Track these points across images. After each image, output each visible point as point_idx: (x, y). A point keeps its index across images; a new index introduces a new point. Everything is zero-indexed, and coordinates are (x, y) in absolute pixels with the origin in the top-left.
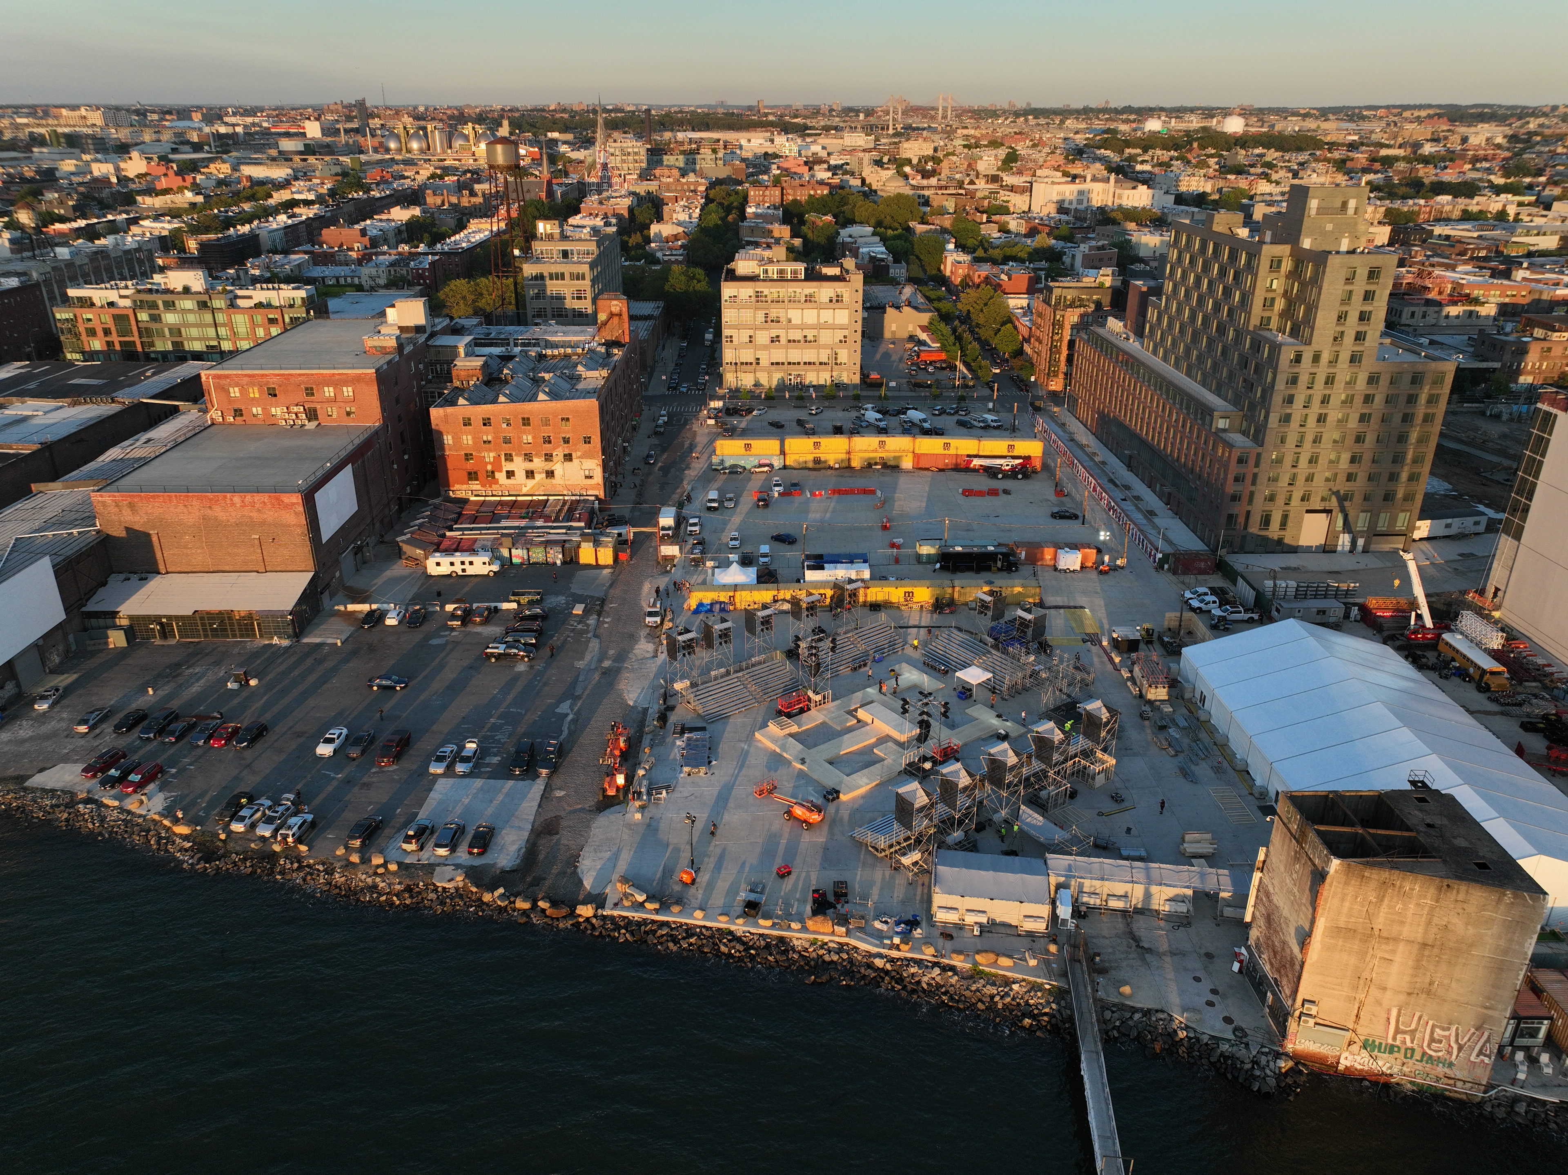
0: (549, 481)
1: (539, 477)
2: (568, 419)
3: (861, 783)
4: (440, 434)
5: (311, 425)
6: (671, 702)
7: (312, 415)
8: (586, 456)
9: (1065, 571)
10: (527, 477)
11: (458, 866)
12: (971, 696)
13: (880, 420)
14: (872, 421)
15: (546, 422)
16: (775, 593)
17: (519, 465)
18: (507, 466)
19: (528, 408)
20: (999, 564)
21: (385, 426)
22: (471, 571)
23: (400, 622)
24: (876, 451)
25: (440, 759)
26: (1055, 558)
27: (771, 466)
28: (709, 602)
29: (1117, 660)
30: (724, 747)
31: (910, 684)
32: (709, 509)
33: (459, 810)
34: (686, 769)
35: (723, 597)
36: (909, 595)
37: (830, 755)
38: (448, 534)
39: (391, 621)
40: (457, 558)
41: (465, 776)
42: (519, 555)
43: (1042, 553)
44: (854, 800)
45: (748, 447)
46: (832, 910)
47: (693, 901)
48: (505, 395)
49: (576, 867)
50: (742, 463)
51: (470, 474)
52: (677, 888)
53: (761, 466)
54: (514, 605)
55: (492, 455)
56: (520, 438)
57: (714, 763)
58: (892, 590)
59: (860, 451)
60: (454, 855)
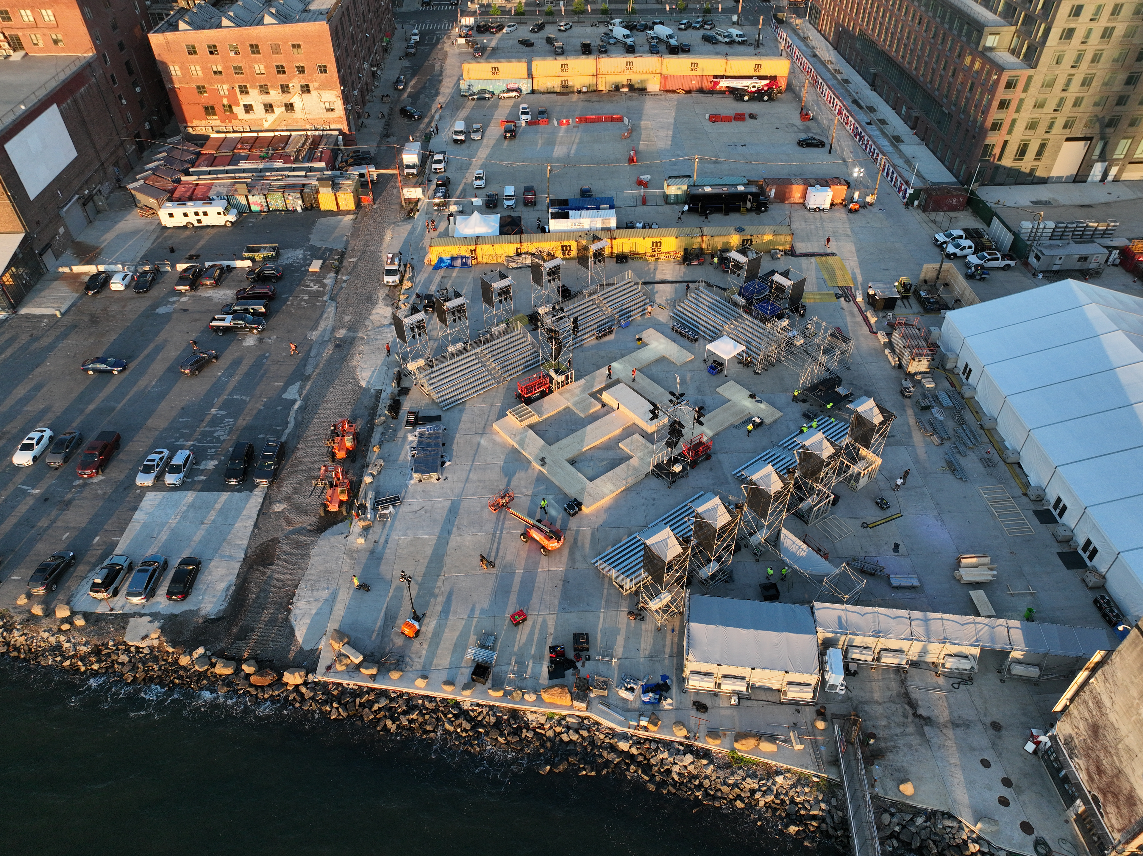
0: (289, 114)
1: (279, 110)
2: (299, 46)
3: (606, 490)
4: (165, 65)
5: (17, 56)
6: (405, 385)
7: (16, 44)
8: (324, 86)
9: (814, 210)
10: (267, 111)
11: (155, 616)
12: (722, 370)
13: (628, 37)
14: (620, 37)
15: (276, 49)
16: (518, 246)
17: (255, 98)
18: (244, 100)
19: (254, 32)
20: (749, 205)
21: (100, 57)
22: (206, 221)
23: (127, 287)
24: (622, 73)
25: (148, 469)
26: (804, 196)
27: (518, 90)
28: (449, 257)
29: (873, 320)
30: (459, 443)
31: (658, 356)
32: (456, 141)
33: (164, 536)
34: (416, 476)
35: (464, 251)
36: (657, 245)
37: (570, 454)
38: (184, 179)
39: (117, 285)
40: (191, 208)
41: (174, 488)
42: (257, 203)
43: (790, 192)
44: (597, 512)
45: (495, 70)
46: (571, 671)
47: (416, 660)
48: (229, 18)
49: (289, 611)
50: (490, 88)
51: (206, 108)
52: (399, 641)
53: (509, 91)
54: (248, 263)
55: (226, 87)
56: (252, 68)
57: (447, 464)
58: (639, 240)
59: (608, 74)
60: (153, 600)
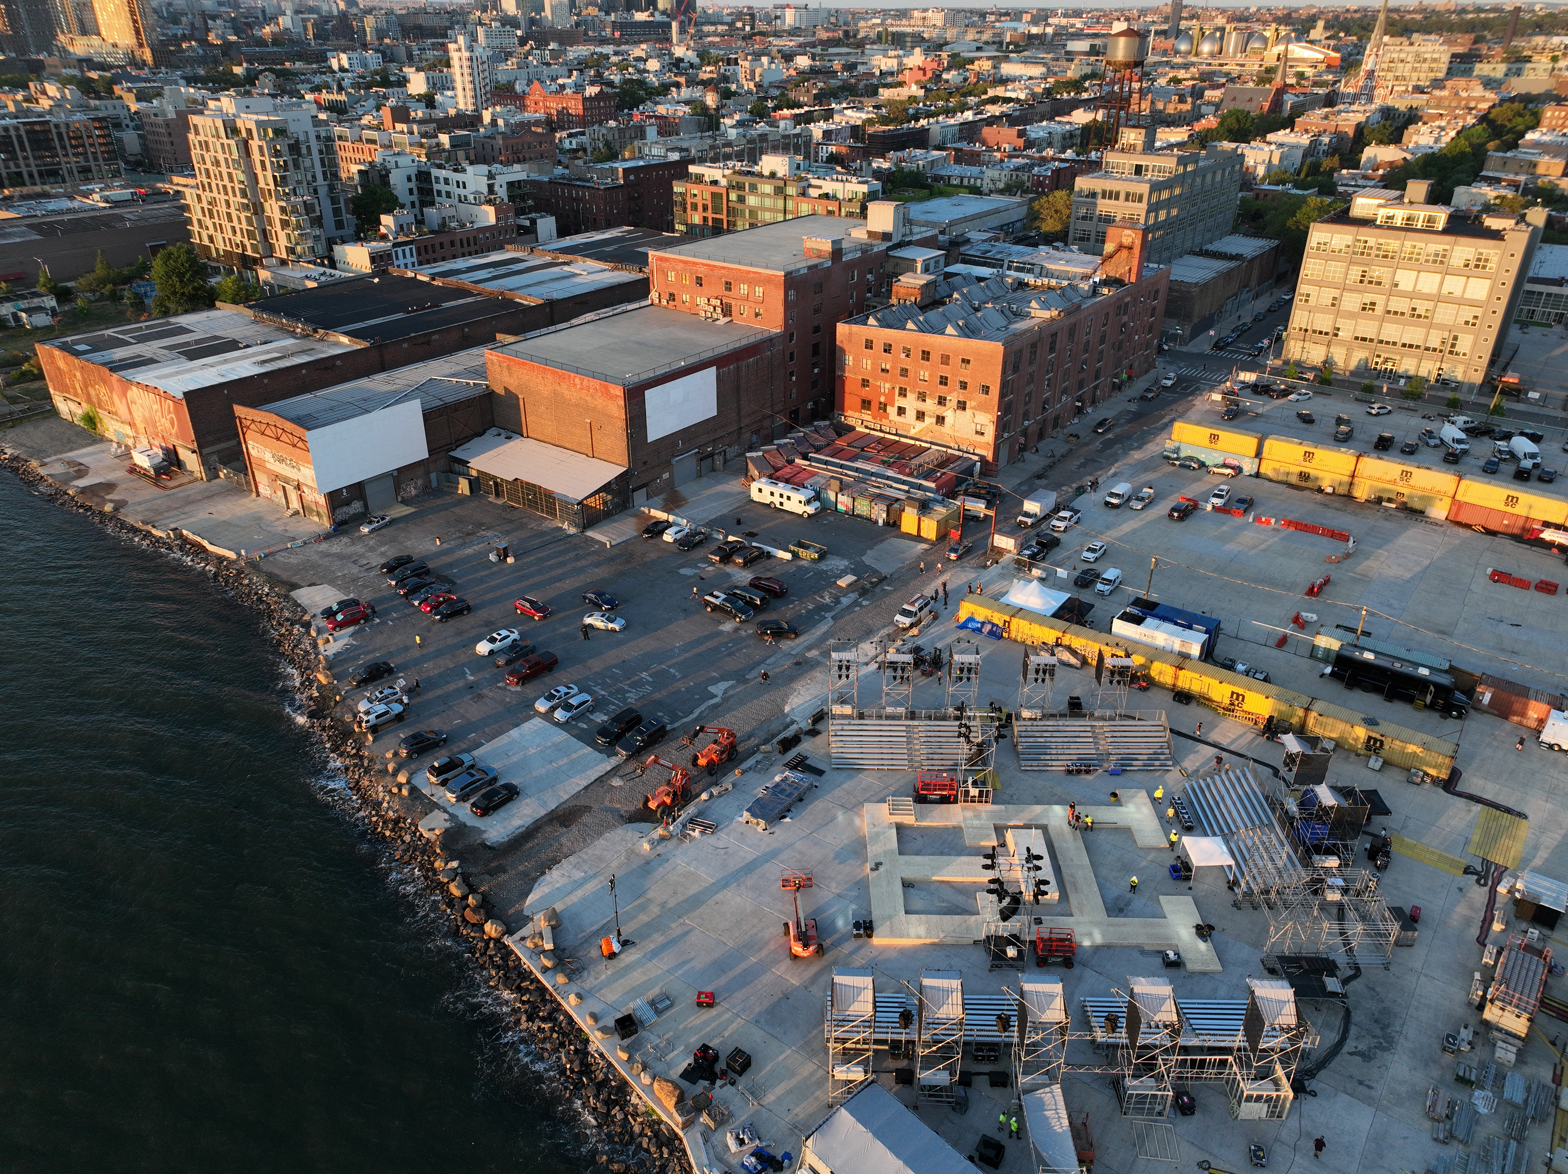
0: (938, 427)
1: (929, 421)
2: (968, 362)
3: (912, 932)
4: (843, 351)
5: (723, 321)
6: (819, 727)
8: (982, 407)
10: (918, 418)
11: (453, 817)
12: (1188, 878)
13: (1459, 441)
14: (1447, 439)
15: (945, 360)
16: (1060, 635)
17: (911, 403)
18: (900, 402)
19: (932, 340)
20: (1429, 699)
21: (788, 334)
22: (788, 506)
23: (675, 541)
25: (550, 697)
27: (1238, 470)
28: (981, 619)
29: (1497, 927)
30: (817, 807)
31: (1121, 824)
32: (1107, 504)
33: (514, 759)
34: (746, 815)
35: (998, 619)
36: (1237, 698)
37: (910, 874)
38: (798, 461)
39: (668, 537)
40: (781, 488)
41: (557, 724)
42: (844, 502)
43: (1525, 706)
44: (886, 948)
45: (1214, 438)
46: (706, 1083)
47: (591, 979)
48: (916, 323)
49: (543, 873)
50: (1202, 457)
51: (864, 401)
52: (594, 953)
53: (1225, 466)
54: (788, 556)
55: (888, 385)
56: (917, 373)
57: (787, 820)
58: (1215, 683)
59: (1370, 478)
60: (462, 804)
